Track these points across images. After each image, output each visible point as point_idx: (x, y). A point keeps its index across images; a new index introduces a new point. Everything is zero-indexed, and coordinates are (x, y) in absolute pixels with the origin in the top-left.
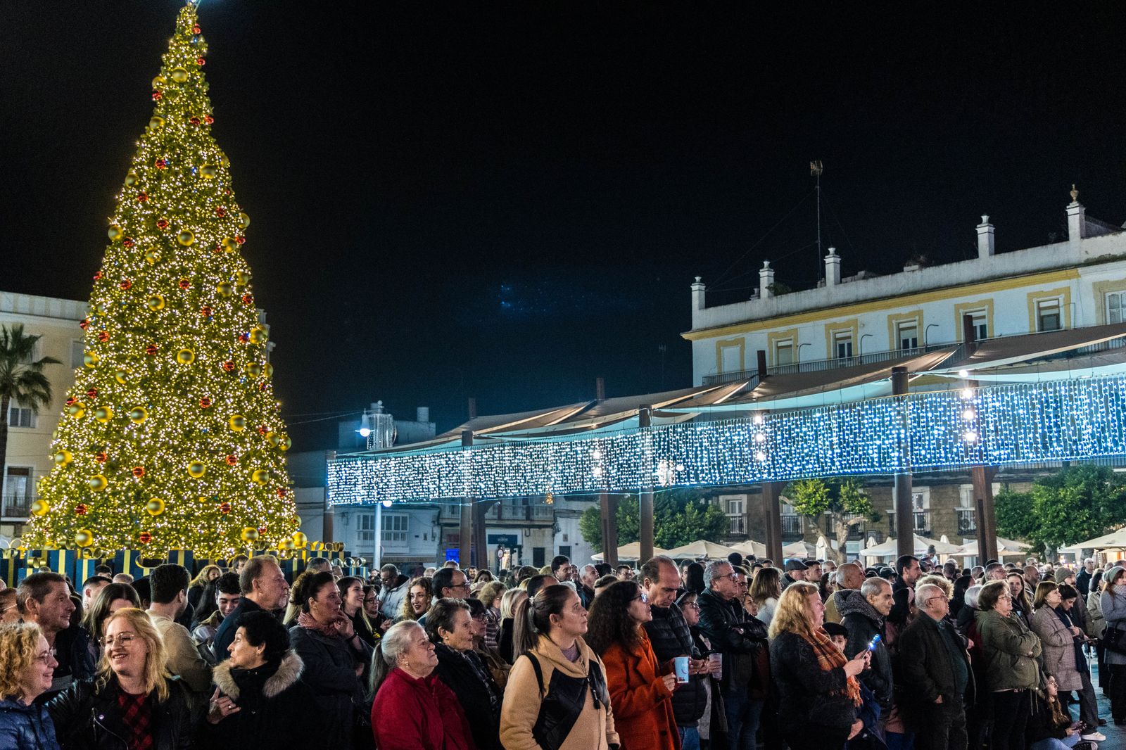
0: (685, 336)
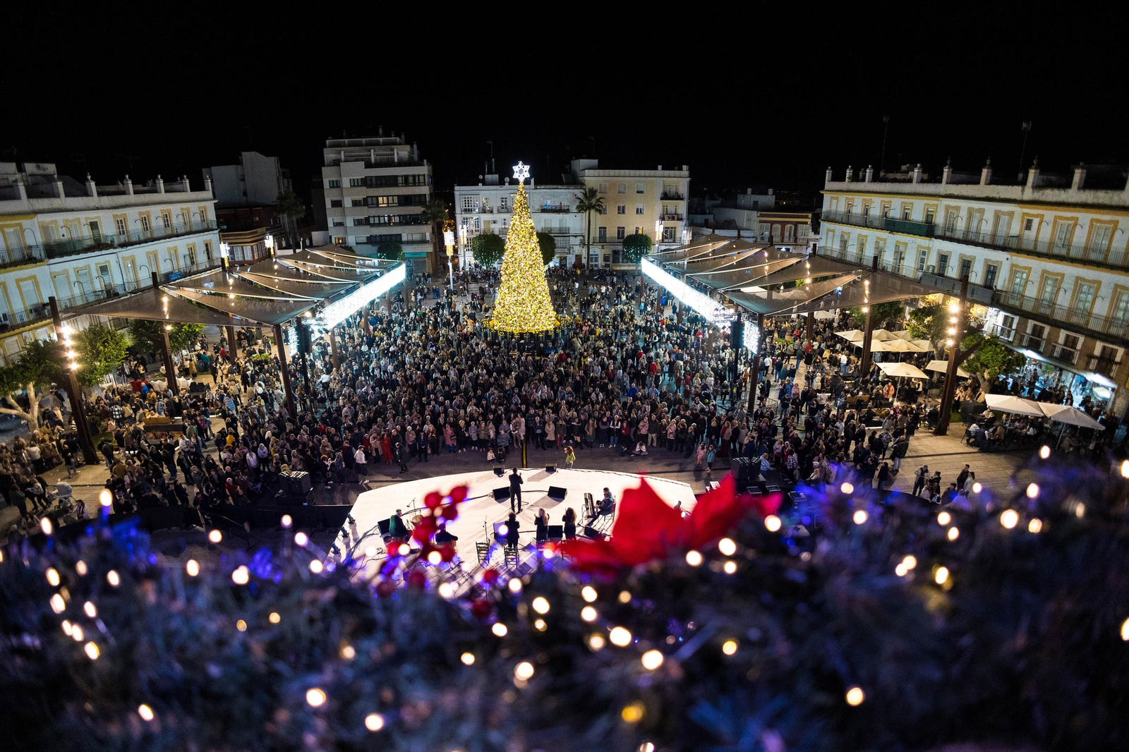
0: (822, 192)
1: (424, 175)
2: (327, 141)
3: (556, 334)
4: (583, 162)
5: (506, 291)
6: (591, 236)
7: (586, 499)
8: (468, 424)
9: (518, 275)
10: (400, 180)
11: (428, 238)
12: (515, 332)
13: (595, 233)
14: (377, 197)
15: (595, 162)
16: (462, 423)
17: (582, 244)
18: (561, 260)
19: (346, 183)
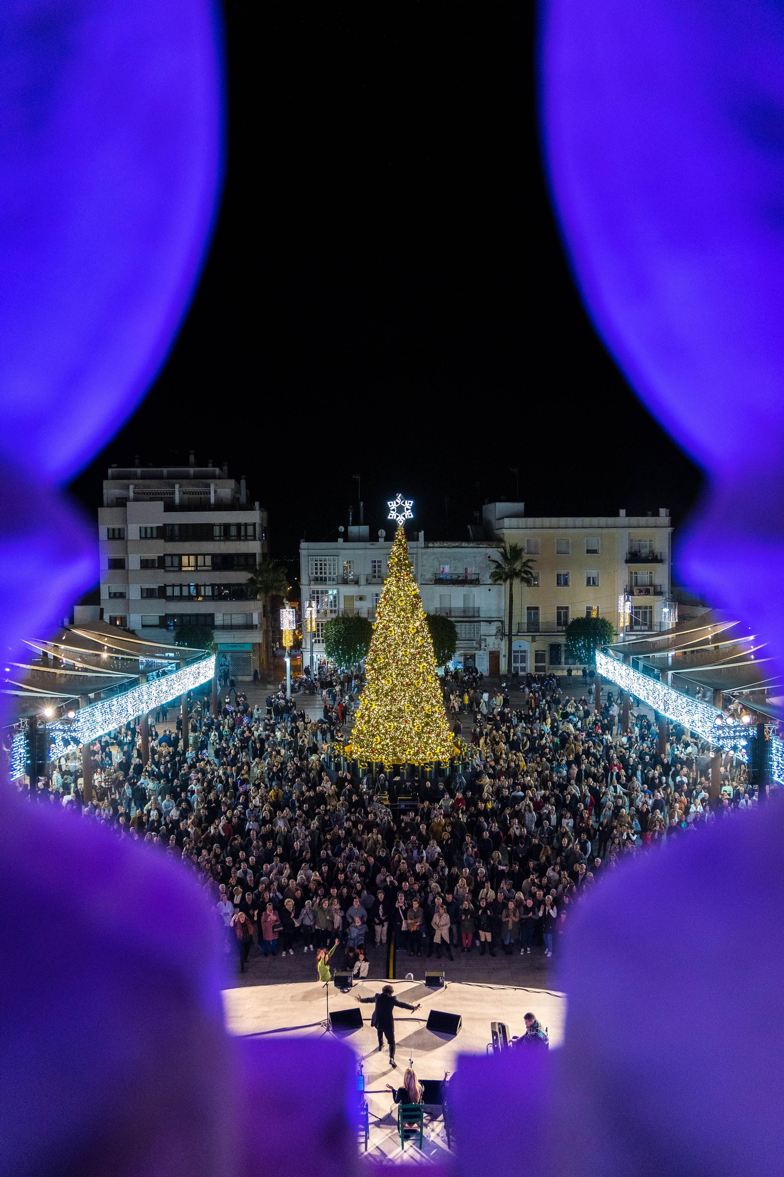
1: (254, 524)
2: (110, 471)
3: (453, 768)
4: (502, 507)
5: (373, 696)
6: (514, 621)
7: (494, 1033)
8: (299, 905)
9: (393, 670)
10: (217, 531)
11: (256, 619)
12: (386, 764)
13: (521, 617)
14: (180, 556)
15: (520, 506)
16: (289, 903)
17: (501, 633)
18: (466, 659)
19: (133, 532)
